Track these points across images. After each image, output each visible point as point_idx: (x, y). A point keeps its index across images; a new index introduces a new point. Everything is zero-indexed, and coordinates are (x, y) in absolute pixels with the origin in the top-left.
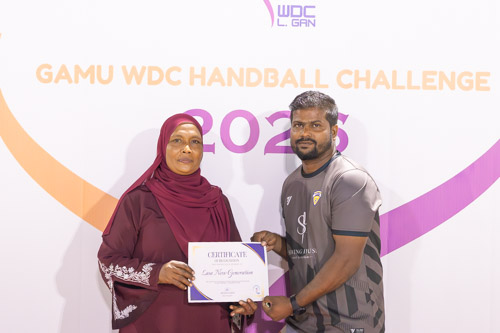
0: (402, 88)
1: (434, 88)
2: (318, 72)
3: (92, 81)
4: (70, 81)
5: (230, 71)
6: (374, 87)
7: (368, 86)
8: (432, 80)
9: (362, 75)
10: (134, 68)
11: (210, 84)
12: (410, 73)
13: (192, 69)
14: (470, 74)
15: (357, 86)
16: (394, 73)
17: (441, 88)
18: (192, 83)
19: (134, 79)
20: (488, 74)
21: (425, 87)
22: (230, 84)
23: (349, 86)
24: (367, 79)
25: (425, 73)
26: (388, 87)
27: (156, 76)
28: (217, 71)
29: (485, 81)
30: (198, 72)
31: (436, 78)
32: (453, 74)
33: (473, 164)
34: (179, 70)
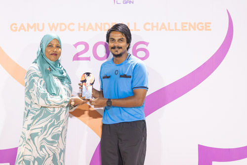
0: (173, 30)
1: (187, 30)
2: (135, 24)
3: (35, 30)
4: (25, 31)
5: (96, 25)
6: (160, 30)
7: (157, 30)
8: (186, 27)
9: (155, 25)
10: (53, 24)
11: (87, 30)
12: (176, 23)
13: (79, 24)
14: (202, 24)
15: (152, 30)
16: (169, 24)
17: (190, 29)
18: (79, 30)
19: (53, 29)
20: (210, 23)
21: (183, 30)
22: (96, 30)
23: (149, 30)
24: (157, 27)
25: (183, 23)
26: (166, 30)
27: (63, 27)
28: (90, 24)
29: (209, 27)
30: (82, 25)
31: (187, 25)
32: (195, 23)
33: (205, 63)
34: (73, 24)
